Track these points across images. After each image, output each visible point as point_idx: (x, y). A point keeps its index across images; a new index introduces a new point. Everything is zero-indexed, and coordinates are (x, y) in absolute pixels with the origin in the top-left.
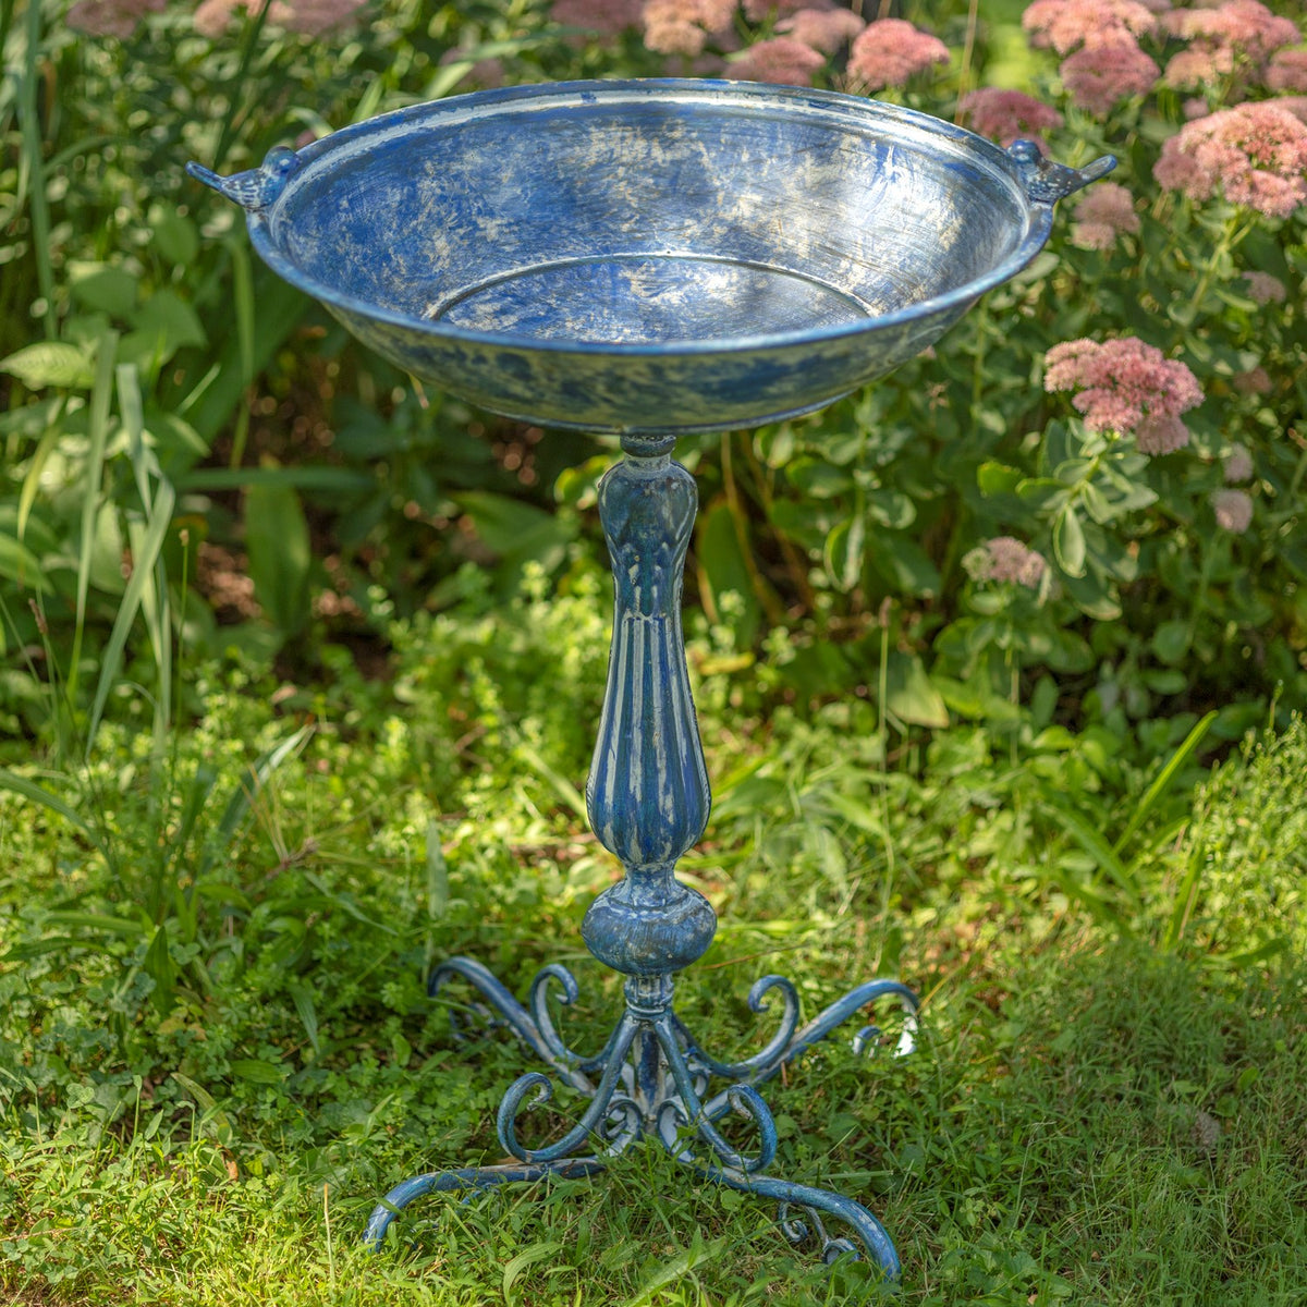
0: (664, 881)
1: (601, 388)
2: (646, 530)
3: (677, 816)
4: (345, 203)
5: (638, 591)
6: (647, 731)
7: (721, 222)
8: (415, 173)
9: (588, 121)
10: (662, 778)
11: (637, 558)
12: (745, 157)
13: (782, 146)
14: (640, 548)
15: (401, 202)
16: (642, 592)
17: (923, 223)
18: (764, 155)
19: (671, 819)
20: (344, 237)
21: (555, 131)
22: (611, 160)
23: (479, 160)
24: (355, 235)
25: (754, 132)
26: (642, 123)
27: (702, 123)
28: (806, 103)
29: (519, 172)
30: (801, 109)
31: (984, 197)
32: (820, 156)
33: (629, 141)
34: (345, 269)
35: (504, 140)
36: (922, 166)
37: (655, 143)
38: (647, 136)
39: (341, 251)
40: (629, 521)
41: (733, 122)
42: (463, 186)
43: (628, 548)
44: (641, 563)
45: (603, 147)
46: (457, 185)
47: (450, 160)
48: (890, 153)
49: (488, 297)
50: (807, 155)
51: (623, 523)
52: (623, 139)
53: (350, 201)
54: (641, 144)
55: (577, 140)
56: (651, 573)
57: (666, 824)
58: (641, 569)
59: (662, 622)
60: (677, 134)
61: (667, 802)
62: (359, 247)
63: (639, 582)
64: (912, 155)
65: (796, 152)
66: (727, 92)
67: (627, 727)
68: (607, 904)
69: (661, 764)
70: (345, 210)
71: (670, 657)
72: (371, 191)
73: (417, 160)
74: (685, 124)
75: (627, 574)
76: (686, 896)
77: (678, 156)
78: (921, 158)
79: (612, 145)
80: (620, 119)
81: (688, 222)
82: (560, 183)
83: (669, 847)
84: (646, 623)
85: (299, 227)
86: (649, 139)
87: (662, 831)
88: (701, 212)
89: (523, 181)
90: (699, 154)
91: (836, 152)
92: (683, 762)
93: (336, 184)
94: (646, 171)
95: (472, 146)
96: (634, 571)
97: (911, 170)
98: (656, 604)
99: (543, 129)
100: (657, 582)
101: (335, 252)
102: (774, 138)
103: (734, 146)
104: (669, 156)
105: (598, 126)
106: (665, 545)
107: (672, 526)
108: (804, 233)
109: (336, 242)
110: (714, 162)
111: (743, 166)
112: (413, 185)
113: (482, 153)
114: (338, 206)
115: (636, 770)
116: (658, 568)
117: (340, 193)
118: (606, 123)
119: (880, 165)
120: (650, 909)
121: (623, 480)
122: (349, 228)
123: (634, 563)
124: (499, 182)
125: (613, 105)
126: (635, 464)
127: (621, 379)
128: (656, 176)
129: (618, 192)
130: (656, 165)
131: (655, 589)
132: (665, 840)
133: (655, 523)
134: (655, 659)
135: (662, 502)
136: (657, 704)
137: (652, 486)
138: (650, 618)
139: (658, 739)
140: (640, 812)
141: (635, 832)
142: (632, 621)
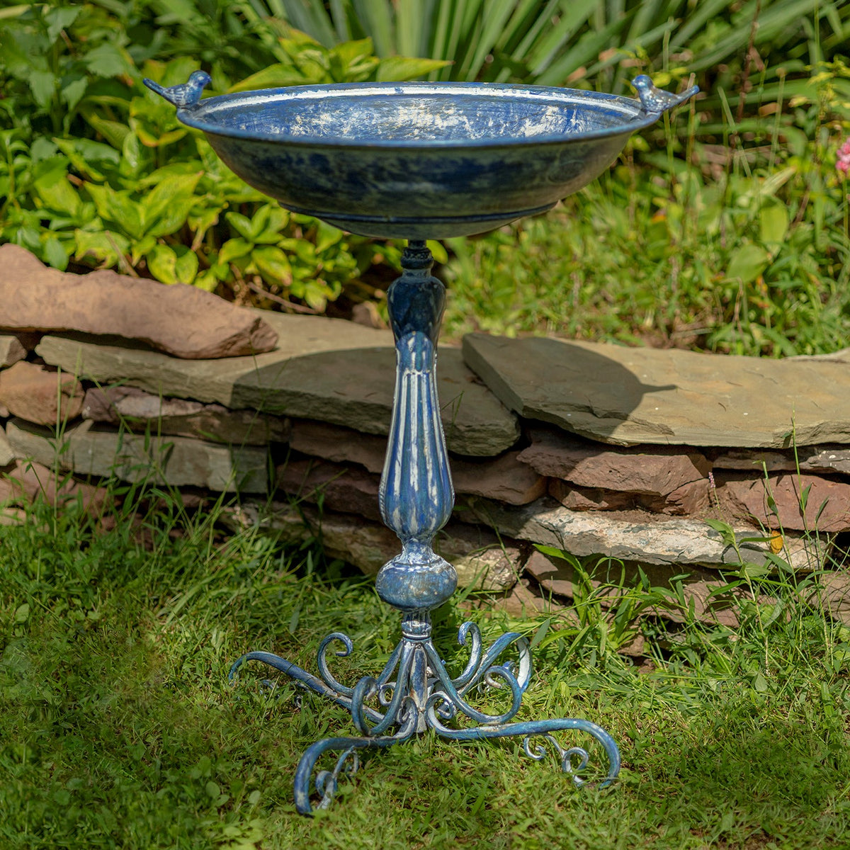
0: (427, 549)
2: (420, 313)
3: (439, 500)
5: (414, 355)
6: (421, 446)
8: (289, 121)
9: (397, 102)
10: (430, 475)
11: (414, 333)
12: (491, 124)
13: (513, 117)
14: (416, 326)
16: (417, 356)
18: (502, 122)
19: (436, 502)
21: (377, 107)
22: (410, 125)
23: (330, 120)
25: (497, 109)
27: (466, 105)
28: (527, 92)
29: (354, 128)
30: (524, 96)
32: (534, 120)
33: (422, 115)
35: (346, 110)
36: (592, 117)
37: (438, 116)
40: (409, 309)
41: (484, 104)
42: (319, 132)
43: (408, 326)
44: (416, 336)
45: (406, 118)
46: (315, 131)
47: (312, 117)
48: (575, 113)
50: (527, 121)
51: (406, 310)
52: (419, 113)
53: (247, 127)
54: (429, 117)
55: (390, 113)
56: (422, 342)
57: (433, 505)
58: (416, 340)
59: (428, 375)
60: (451, 112)
61: (434, 491)
63: (414, 350)
64: (587, 112)
65: (521, 119)
66: (482, 89)
67: (407, 444)
69: (429, 467)
72: (261, 125)
73: (291, 114)
74: (456, 106)
75: (407, 345)
77: (451, 124)
78: (591, 113)
79: (412, 117)
82: (379, 136)
83: (434, 521)
84: (419, 376)
86: (434, 114)
87: (431, 510)
90: (464, 123)
91: (543, 117)
92: (441, 466)
94: (431, 132)
95: (327, 111)
96: (412, 341)
97: (586, 120)
98: (424, 364)
99: (371, 106)
100: (425, 349)
102: (508, 112)
103: (484, 118)
104: (445, 124)
105: (404, 105)
106: (430, 324)
110: (472, 127)
111: (489, 128)
112: (288, 127)
113: (332, 116)
115: (414, 471)
116: (426, 340)
118: (408, 105)
119: (569, 121)
120: (421, 566)
121: (404, 284)
123: (412, 337)
124: (342, 133)
128: (437, 134)
130: (437, 129)
131: (424, 354)
132: (433, 516)
133: (426, 309)
134: (425, 400)
135: (429, 295)
136: (426, 428)
137: (423, 286)
138: (420, 373)
139: (427, 450)
140: (417, 499)
141: (415, 511)
142: (409, 376)
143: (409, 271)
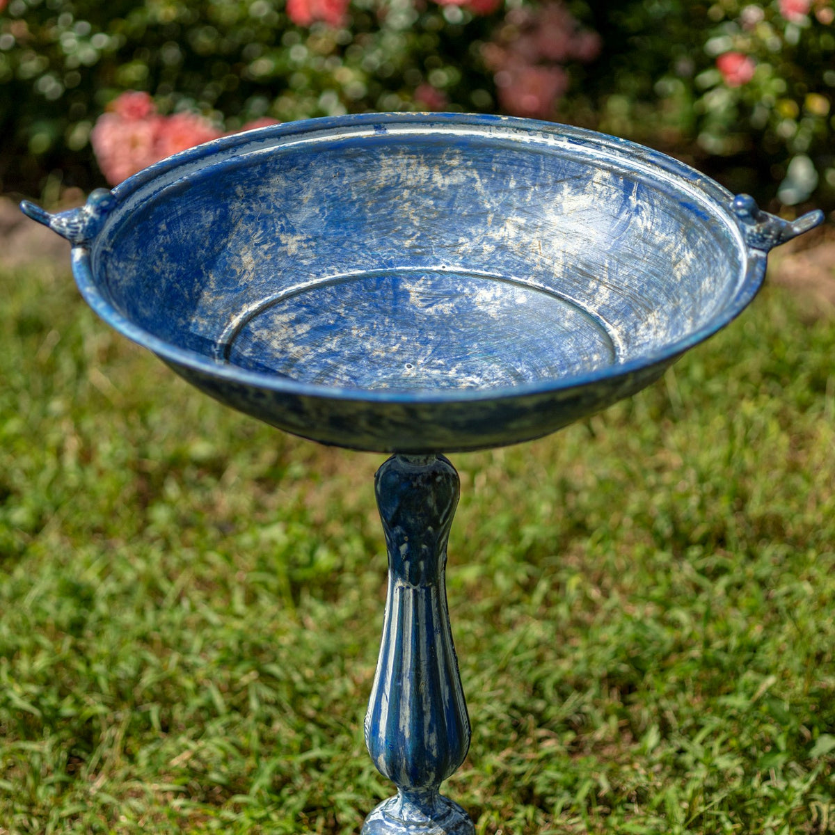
0: (431, 800)
1: (363, 423)
2: (413, 516)
3: (439, 751)
4: (163, 227)
5: (407, 564)
6: (417, 681)
7: (490, 241)
8: (226, 196)
9: (379, 150)
10: (428, 719)
11: (406, 538)
12: (512, 185)
13: (544, 176)
14: (409, 530)
15: (214, 223)
16: (411, 566)
17: (660, 254)
18: (529, 183)
19: (434, 753)
20: (161, 258)
21: (351, 159)
22: (397, 184)
23: (284, 184)
24: (172, 255)
25: (521, 163)
26: (425, 152)
27: (477, 153)
28: (565, 139)
29: (318, 193)
30: (561, 144)
31: (712, 238)
32: (576, 187)
33: (413, 168)
34: (159, 287)
35: (306, 166)
36: (661, 202)
37: (436, 170)
38: (429, 163)
39: (157, 270)
40: (399, 508)
41: (503, 154)
42: (269, 207)
43: (398, 530)
44: (410, 543)
45: (391, 172)
46: (264, 205)
47: (259, 184)
48: (635, 188)
49: (285, 308)
50: (565, 185)
51: (394, 509)
52: (408, 165)
53: (168, 225)
54: (423, 170)
55: (369, 166)
56: (419, 550)
57: (431, 757)
58: (410, 547)
59: (428, 591)
60: (455, 162)
61: (432, 739)
62: (175, 265)
63: (408, 558)
64: (653, 192)
65: (556, 182)
66: (499, 127)
67: (398, 676)
68: (381, 817)
69: (426, 708)
70: (164, 233)
71: (435, 618)
72: (187, 214)
73: (229, 185)
74: (462, 154)
75: (398, 551)
76: (449, 812)
77: (455, 181)
78: (660, 195)
79: (399, 170)
80: (406, 148)
81: (462, 240)
82: (353, 203)
83: (433, 775)
84: (415, 591)
85: (120, 253)
86: (431, 166)
87: (427, 762)
88: (473, 230)
89: (321, 201)
90: (474, 180)
91: (589, 184)
92: (446, 705)
93: (156, 210)
94: (427, 194)
95: (278, 172)
96: (404, 548)
97: (652, 205)
98: (423, 576)
99: (340, 156)
100: (423, 557)
101: (152, 272)
102: (537, 169)
103: (503, 174)
104: (447, 181)
105: (387, 154)
106: (430, 528)
107: (436, 512)
108: (559, 255)
109: (154, 263)
110: (486, 187)
111: (510, 192)
112: (225, 206)
113: (287, 178)
114: (157, 230)
115: (406, 712)
116: (424, 547)
117: (159, 217)
118: (395, 151)
119: (626, 198)
120: (418, 825)
121: (395, 473)
122: (166, 248)
123: (404, 542)
124: (300, 203)
125: (400, 136)
126: (405, 460)
127: (380, 417)
128: (436, 198)
129: (403, 212)
130: (436, 189)
131: (422, 564)
132: (430, 770)
133: (422, 511)
134: (423, 621)
135: (428, 493)
136: (424, 657)
137: (419, 480)
138: (418, 587)
139: (424, 687)
140: (408, 748)
141: (404, 763)
142: (402, 589)
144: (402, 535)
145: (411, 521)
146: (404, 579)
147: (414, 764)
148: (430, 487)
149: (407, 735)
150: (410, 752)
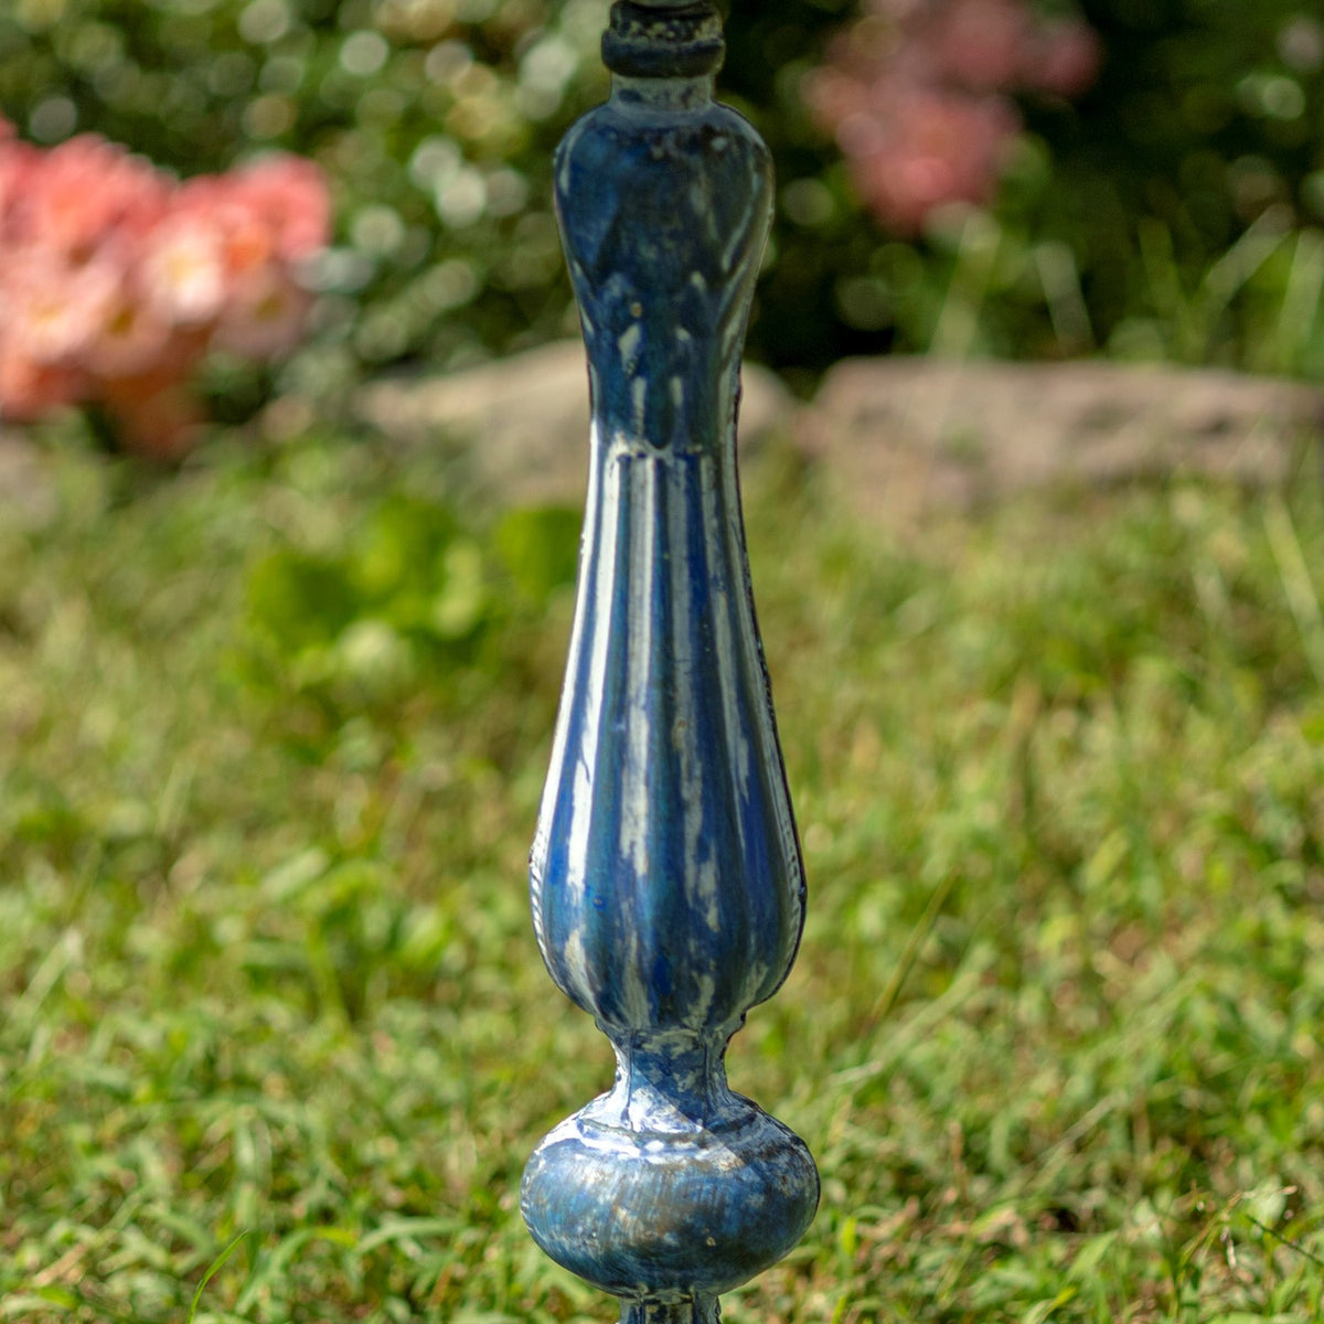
0: (703, 1081)
2: (654, 240)
3: (725, 912)
5: (639, 389)
6: (663, 716)
10: (694, 822)
11: (636, 309)
14: (642, 284)
16: (650, 392)
19: (712, 918)
40: (618, 220)
43: (616, 286)
44: (647, 321)
51: (605, 225)
56: (669, 343)
57: (702, 930)
58: (646, 336)
59: (693, 463)
61: (705, 879)
63: (641, 368)
67: (617, 706)
68: (575, 1134)
69: (691, 791)
71: (712, 548)
75: (616, 350)
76: (751, 1119)
83: (708, 985)
84: (660, 466)
87: (692, 944)
92: (740, 793)
96: (630, 340)
98: (680, 422)
100: (681, 367)
106: (697, 280)
107: (713, 233)
115: (639, 804)
116: (683, 335)
120: (669, 1140)
123: (630, 321)
126: (631, 97)
131: (677, 385)
132: (701, 968)
133: (677, 224)
134: (680, 551)
135: (689, 175)
136: (683, 651)
137: (669, 142)
138: (666, 454)
139: (685, 732)
140: (642, 905)
141: (635, 947)
142: (626, 463)
143: (628, 83)
144: (624, 301)
145: (649, 253)
146: (630, 432)
147: (660, 948)
148: (696, 161)
149: (641, 866)
150: (648, 914)
